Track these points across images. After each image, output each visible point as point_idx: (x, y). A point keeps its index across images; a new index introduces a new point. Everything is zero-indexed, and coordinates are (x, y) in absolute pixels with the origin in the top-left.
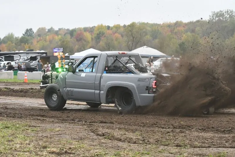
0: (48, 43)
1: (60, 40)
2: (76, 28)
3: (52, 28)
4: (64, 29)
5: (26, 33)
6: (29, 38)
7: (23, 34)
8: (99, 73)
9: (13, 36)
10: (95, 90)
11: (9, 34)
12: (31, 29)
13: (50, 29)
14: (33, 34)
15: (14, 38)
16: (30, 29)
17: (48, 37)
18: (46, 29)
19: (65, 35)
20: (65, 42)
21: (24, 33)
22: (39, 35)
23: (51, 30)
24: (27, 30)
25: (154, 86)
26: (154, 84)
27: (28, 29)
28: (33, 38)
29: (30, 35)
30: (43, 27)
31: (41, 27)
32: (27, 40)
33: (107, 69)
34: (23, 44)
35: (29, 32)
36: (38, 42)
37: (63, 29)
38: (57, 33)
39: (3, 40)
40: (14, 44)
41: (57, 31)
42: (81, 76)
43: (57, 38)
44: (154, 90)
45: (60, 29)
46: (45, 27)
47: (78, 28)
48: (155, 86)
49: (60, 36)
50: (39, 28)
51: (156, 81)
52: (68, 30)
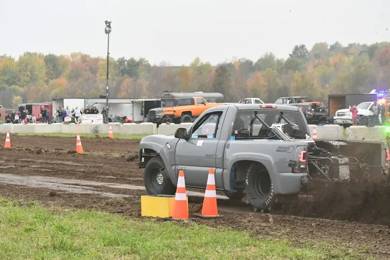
0: (332, 68)
1: (353, 64)
2: (377, 43)
3: (337, 43)
4: (358, 44)
5: (294, 53)
6: (299, 61)
7: (290, 55)
8: (223, 140)
9: (273, 58)
10: (216, 168)
11: (266, 55)
12: (303, 47)
13: (335, 44)
14: (306, 54)
15: (274, 61)
16: (300, 46)
17: (331, 58)
18: (328, 46)
19: (360, 54)
20: (363, 68)
21: (291, 53)
22: (317, 56)
23: (335, 47)
24: (296, 48)
25: (301, 160)
26: (302, 156)
27: (297, 46)
28: (307, 60)
29: (303, 56)
30: (322, 42)
31: (319, 42)
32: (297, 65)
33: (236, 133)
34: (290, 71)
35: (299, 51)
36: (315, 67)
37: (356, 44)
38: (346, 51)
39: (257, 64)
40: (275, 71)
41: (347, 48)
42: (197, 145)
43: (347, 60)
44: (302, 166)
45: (351, 46)
46: (326, 43)
47: (381, 43)
48: (303, 159)
49: (352, 58)
50: (316, 44)
51: (305, 152)
52: (364, 46)
